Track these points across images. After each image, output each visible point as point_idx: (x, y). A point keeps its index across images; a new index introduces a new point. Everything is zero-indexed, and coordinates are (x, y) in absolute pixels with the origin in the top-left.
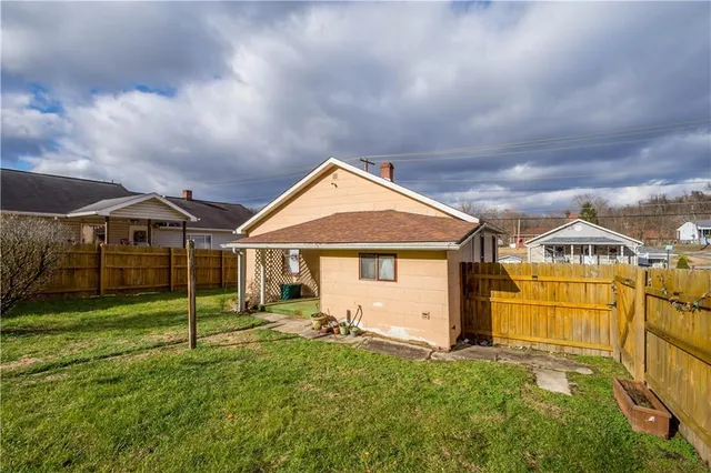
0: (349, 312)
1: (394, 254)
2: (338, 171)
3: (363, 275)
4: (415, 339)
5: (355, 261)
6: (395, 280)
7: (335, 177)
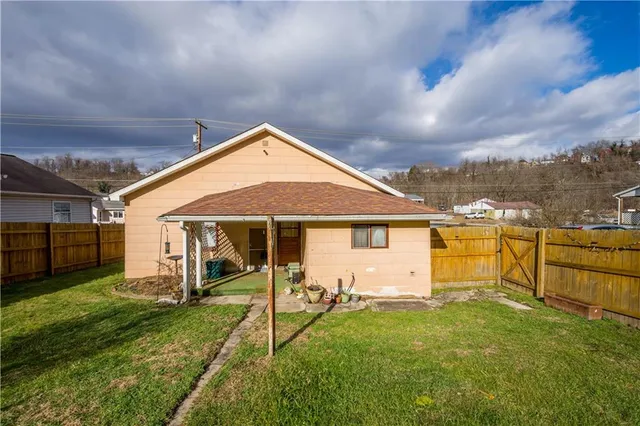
0: (340, 281)
1: (385, 225)
2: (269, 139)
3: (355, 245)
4: (404, 293)
5: (348, 232)
6: (387, 247)
7: (266, 144)
